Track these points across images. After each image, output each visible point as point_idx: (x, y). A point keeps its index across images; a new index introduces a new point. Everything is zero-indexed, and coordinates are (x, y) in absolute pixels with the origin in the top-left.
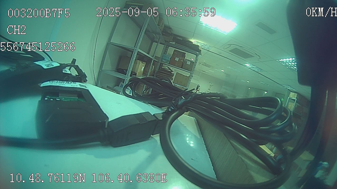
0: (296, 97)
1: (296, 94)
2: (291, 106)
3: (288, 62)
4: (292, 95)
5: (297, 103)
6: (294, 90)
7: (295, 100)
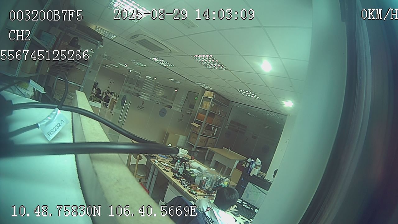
0: (212, 96)
1: (213, 93)
2: (206, 105)
3: (203, 58)
4: (207, 93)
5: (213, 102)
6: (210, 88)
7: (211, 98)
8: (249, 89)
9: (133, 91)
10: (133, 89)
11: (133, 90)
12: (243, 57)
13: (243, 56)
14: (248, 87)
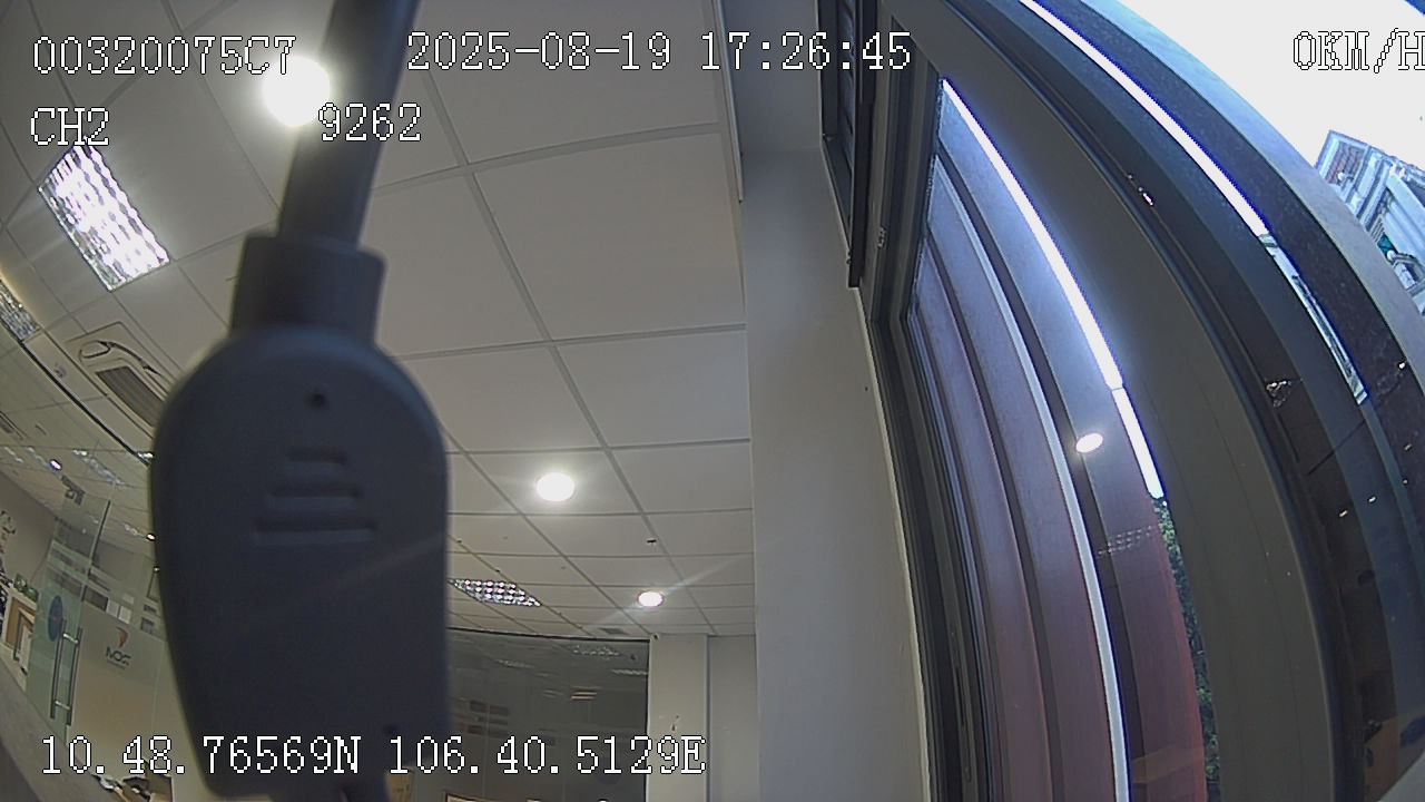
8: (496, 574)
9: (84, 583)
10: (86, 578)
11: (85, 581)
12: (470, 460)
13: (472, 456)
14: (492, 568)
